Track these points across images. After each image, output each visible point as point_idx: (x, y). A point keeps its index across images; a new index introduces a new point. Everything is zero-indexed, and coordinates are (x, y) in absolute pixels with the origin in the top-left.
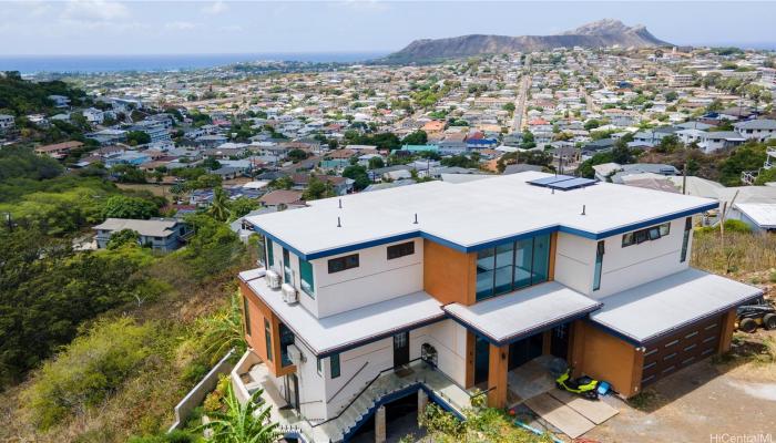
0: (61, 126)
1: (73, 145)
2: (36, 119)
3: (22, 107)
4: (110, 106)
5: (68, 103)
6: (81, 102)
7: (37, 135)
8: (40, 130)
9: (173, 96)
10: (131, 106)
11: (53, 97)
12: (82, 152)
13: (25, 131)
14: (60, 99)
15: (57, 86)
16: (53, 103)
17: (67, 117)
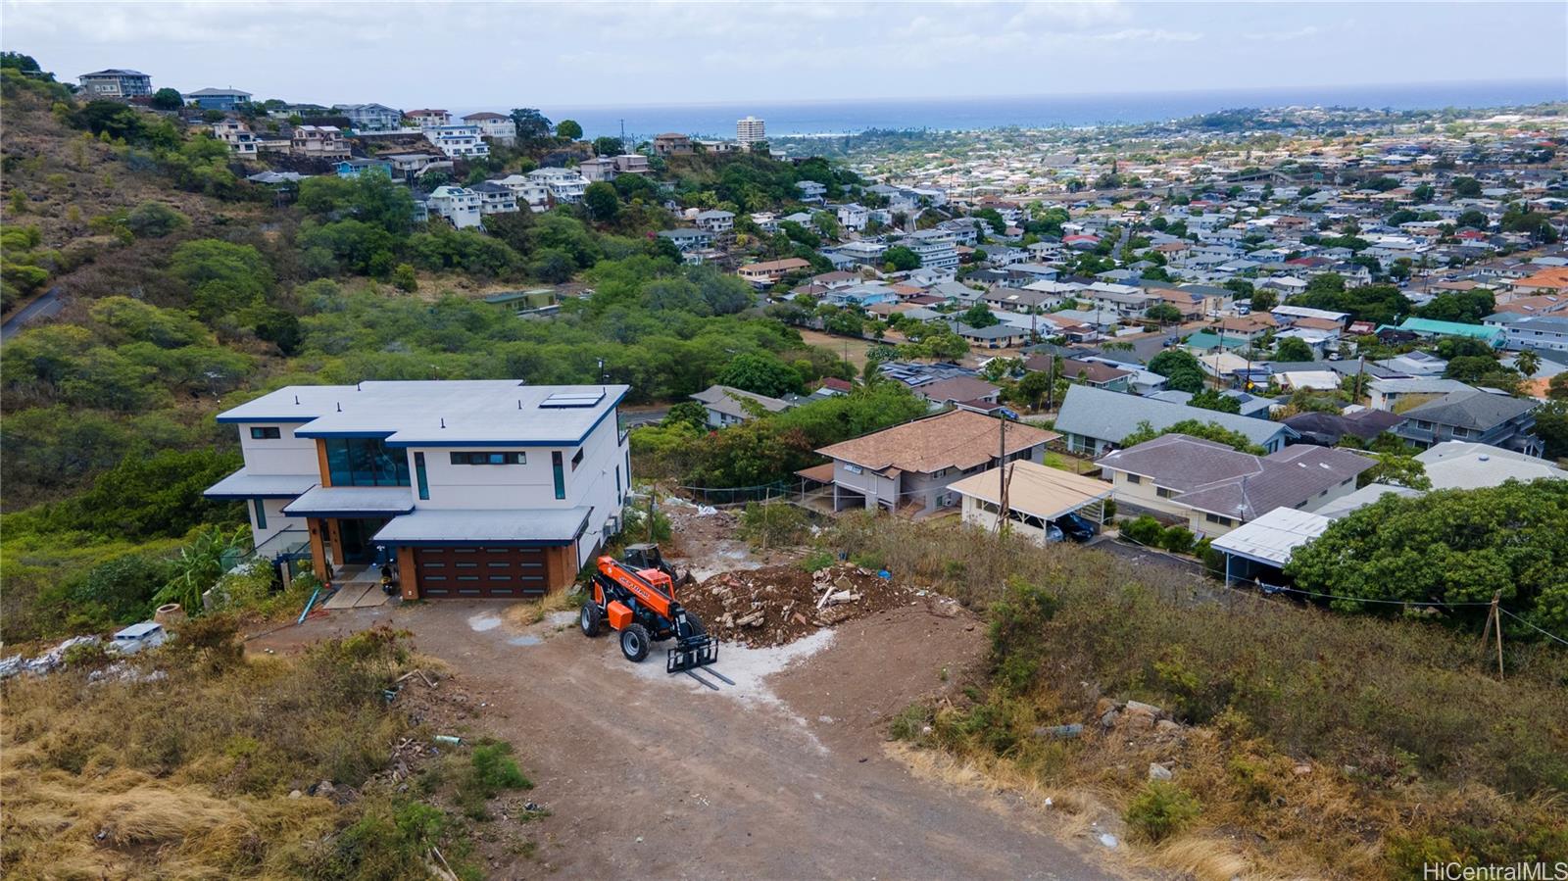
0: (795, 232)
1: (793, 264)
2: (761, 219)
3: (753, 200)
4: (885, 202)
5: (822, 195)
6: (842, 193)
7: (757, 244)
8: (763, 238)
9: (1044, 181)
10: (924, 202)
11: (802, 184)
12: (802, 276)
13: (743, 237)
14: (812, 188)
15: (813, 166)
16: (798, 194)
17: (808, 217)
